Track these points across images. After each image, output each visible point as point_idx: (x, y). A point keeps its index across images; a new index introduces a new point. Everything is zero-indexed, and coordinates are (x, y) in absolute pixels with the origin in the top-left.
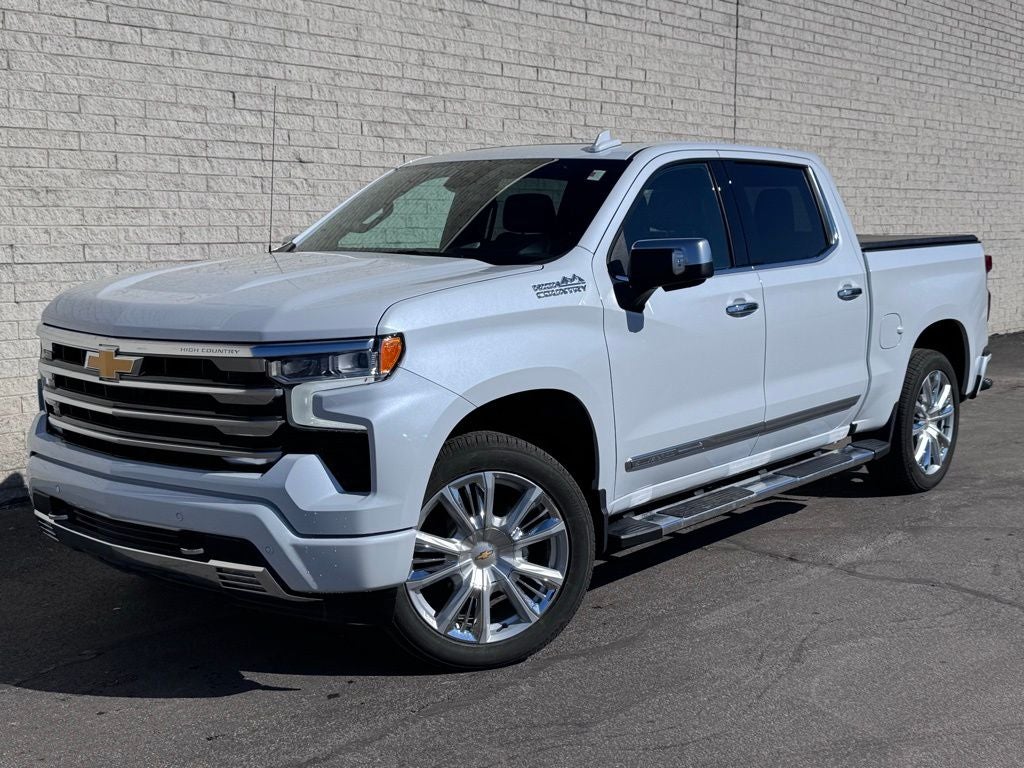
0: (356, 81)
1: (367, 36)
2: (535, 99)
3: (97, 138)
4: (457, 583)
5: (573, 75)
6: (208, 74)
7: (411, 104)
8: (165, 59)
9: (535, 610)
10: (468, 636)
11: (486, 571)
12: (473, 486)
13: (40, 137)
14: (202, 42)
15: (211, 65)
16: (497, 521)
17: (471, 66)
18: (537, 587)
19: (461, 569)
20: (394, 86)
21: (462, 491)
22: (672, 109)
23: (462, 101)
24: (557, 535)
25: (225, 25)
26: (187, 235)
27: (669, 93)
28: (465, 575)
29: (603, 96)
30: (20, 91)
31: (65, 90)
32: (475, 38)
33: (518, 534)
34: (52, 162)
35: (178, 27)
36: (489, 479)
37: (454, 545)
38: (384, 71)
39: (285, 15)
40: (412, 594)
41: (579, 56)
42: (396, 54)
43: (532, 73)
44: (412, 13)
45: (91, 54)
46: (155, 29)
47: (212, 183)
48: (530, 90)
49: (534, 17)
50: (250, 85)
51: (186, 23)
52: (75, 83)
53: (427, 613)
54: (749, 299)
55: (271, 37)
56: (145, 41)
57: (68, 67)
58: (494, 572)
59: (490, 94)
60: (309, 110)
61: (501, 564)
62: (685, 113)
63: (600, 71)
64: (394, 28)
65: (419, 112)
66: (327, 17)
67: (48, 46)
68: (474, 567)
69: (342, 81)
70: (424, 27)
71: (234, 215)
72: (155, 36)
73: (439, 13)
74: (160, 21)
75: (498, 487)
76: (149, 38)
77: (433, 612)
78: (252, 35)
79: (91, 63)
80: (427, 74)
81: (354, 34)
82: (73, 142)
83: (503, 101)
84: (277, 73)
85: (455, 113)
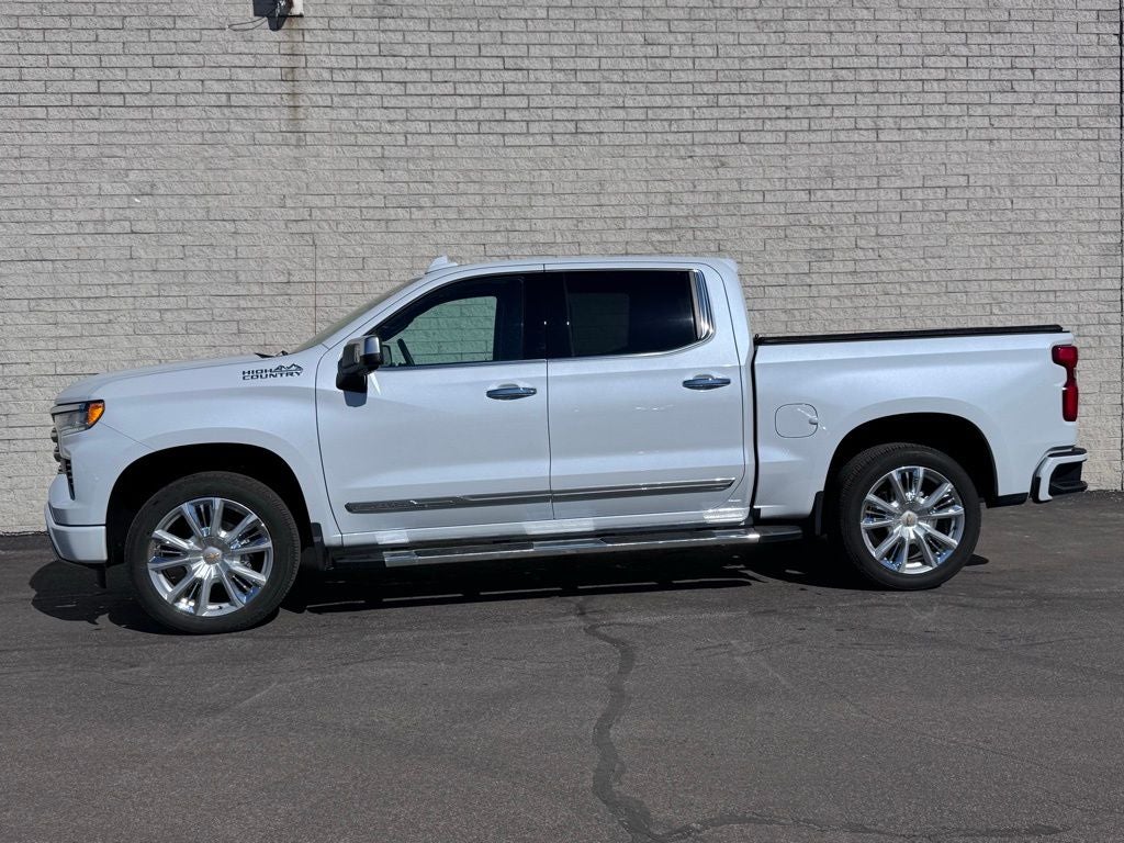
0: (599, 224)
1: (610, 188)
2: (806, 218)
3: (376, 285)
4: (186, 571)
5: (858, 192)
6: (462, 233)
7: (656, 237)
8: (429, 227)
9: (241, 601)
11: (212, 567)
12: (205, 506)
13: (335, 287)
14: (459, 212)
15: (467, 226)
16: (223, 534)
17: (726, 198)
18: (249, 586)
20: (640, 224)
21: (197, 509)
22: (1012, 210)
23: (714, 229)
24: (267, 550)
25: (478, 198)
26: (444, 348)
27: (1006, 193)
28: (194, 567)
29: (903, 206)
30: (322, 258)
31: (353, 255)
32: (730, 174)
34: (344, 303)
35: (439, 204)
36: (218, 503)
37: (187, 545)
38: (628, 213)
39: (532, 183)
40: (153, 574)
41: (869, 172)
42: (642, 199)
43: (804, 196)
44: (659, 164)
45: (372, 230)
46: (420, 208)
47: (464, 311)
48: (801, 210)
49: (806, 147)
50: (499, 238)
51: (447, 201)
52: (360, 250)
53: (164, 587)
54: (525, 385)
55: (518, 201)
56: (413, 217)
57: (355, 240)
58: (217, 568)
59: (748, 220)
60: (554, 251)
63: (899, 183)
64: (639, 178)
65: (666, 242)
66: (571, 179)
67: (342, 228)
68: (203, 562)
69: (585, 225)
70: (671, 173)
71: (483, 333)
72: (421, 212)
73: (689, 160)
74: (425, 201)
75: (224, 510)
76: (417, 214)
78: (501, 201)
79: (373, 236)
80: (674, 210)
81: (597, 189)
82: (358, 288)
83: (765, 224)
84: (524, 226)
85: (706, 240)
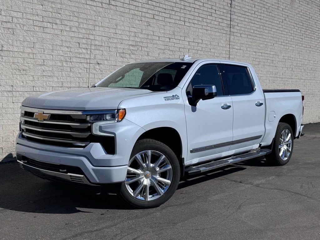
0: (115, 41)
1: (119, 28)
2: (169, 47)
3: (38, 55)
4: (139, 183)
5: (180, 41)
6: (71, 37)
7: (132, 48)
8: (59, 33)
9: (162, 192)
10: (142, 198)
11: (148, 180)
12: (145, 154)
13: (22, 54)
14: (70, 28)
15: (73, 35)
16: (152, 165)
17: (150, 37)
18: (163, 185)
19: (141, 179)
20: (127, 42)
21: (142, 156)
22: (210, 52)
23: (147, 47)
24: (169, 170)
25: (77, 23)
26: (64, 84)
27: (209, 47)
28: (142, 181)
29: (189, 47)
30: (17, 41)
31: (30, 41)
32: (151, 29)
33: (158, 169)
34: (25, 62)
35: (63, 24)
36: (149, 152)
37: (139, 171)
38: (124, 38)
39: (95, 21)
40: (126, 185)
41: (182, 35)
42: (128, 33)
43: (168, 40)
44: (133, 21)
45: (38, 30)
46: (56, 24)
47: (72, 69)
48: (167, 45)
49: (169, 24)
50: (84, 41)
51: (66, 22)
52: (32, 39)
53: (131, 191)
54: (228, 104)
55: (91, 27)
56: (54, 27)
57: (31, 34)
58: (150, 180)
59: (155, 46)
60: (101, 49)
61: (153, 178)
62: (214, 53)
63: (189, 40)
64: (127, 25)
65: (134, 50)
66: (107, 22)
67: (25, 28)
68: (145, 178)
69: (111, 40)
70: (136, 25)
71: (78, 79)
72: (57, 26)
73: (141, 22)
74: (58, 21)
75: (152, 155)
76: (55, 26)
77: (132, 191)
78: (85, 26)
79: (38, 33)
80: (136, 39)
81: (115, 27)
82: (31, 56)
83: (159, 48)
84: (92, 37)
85: (145, 51)
